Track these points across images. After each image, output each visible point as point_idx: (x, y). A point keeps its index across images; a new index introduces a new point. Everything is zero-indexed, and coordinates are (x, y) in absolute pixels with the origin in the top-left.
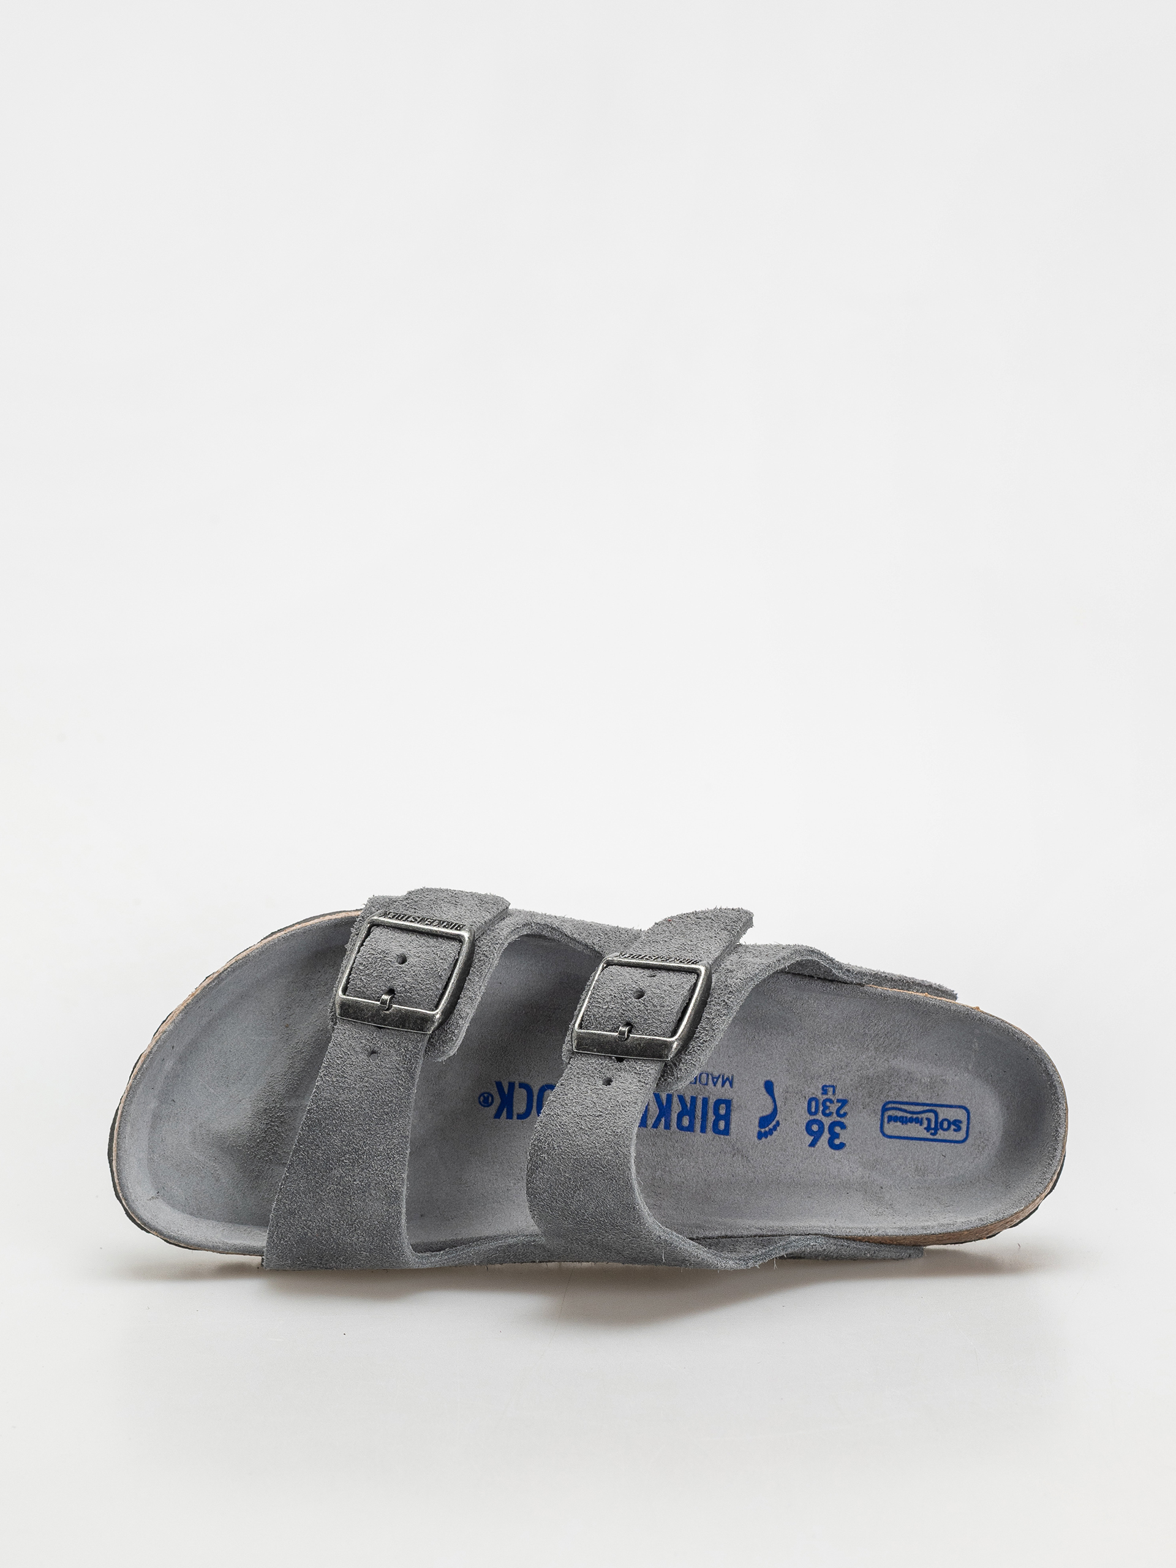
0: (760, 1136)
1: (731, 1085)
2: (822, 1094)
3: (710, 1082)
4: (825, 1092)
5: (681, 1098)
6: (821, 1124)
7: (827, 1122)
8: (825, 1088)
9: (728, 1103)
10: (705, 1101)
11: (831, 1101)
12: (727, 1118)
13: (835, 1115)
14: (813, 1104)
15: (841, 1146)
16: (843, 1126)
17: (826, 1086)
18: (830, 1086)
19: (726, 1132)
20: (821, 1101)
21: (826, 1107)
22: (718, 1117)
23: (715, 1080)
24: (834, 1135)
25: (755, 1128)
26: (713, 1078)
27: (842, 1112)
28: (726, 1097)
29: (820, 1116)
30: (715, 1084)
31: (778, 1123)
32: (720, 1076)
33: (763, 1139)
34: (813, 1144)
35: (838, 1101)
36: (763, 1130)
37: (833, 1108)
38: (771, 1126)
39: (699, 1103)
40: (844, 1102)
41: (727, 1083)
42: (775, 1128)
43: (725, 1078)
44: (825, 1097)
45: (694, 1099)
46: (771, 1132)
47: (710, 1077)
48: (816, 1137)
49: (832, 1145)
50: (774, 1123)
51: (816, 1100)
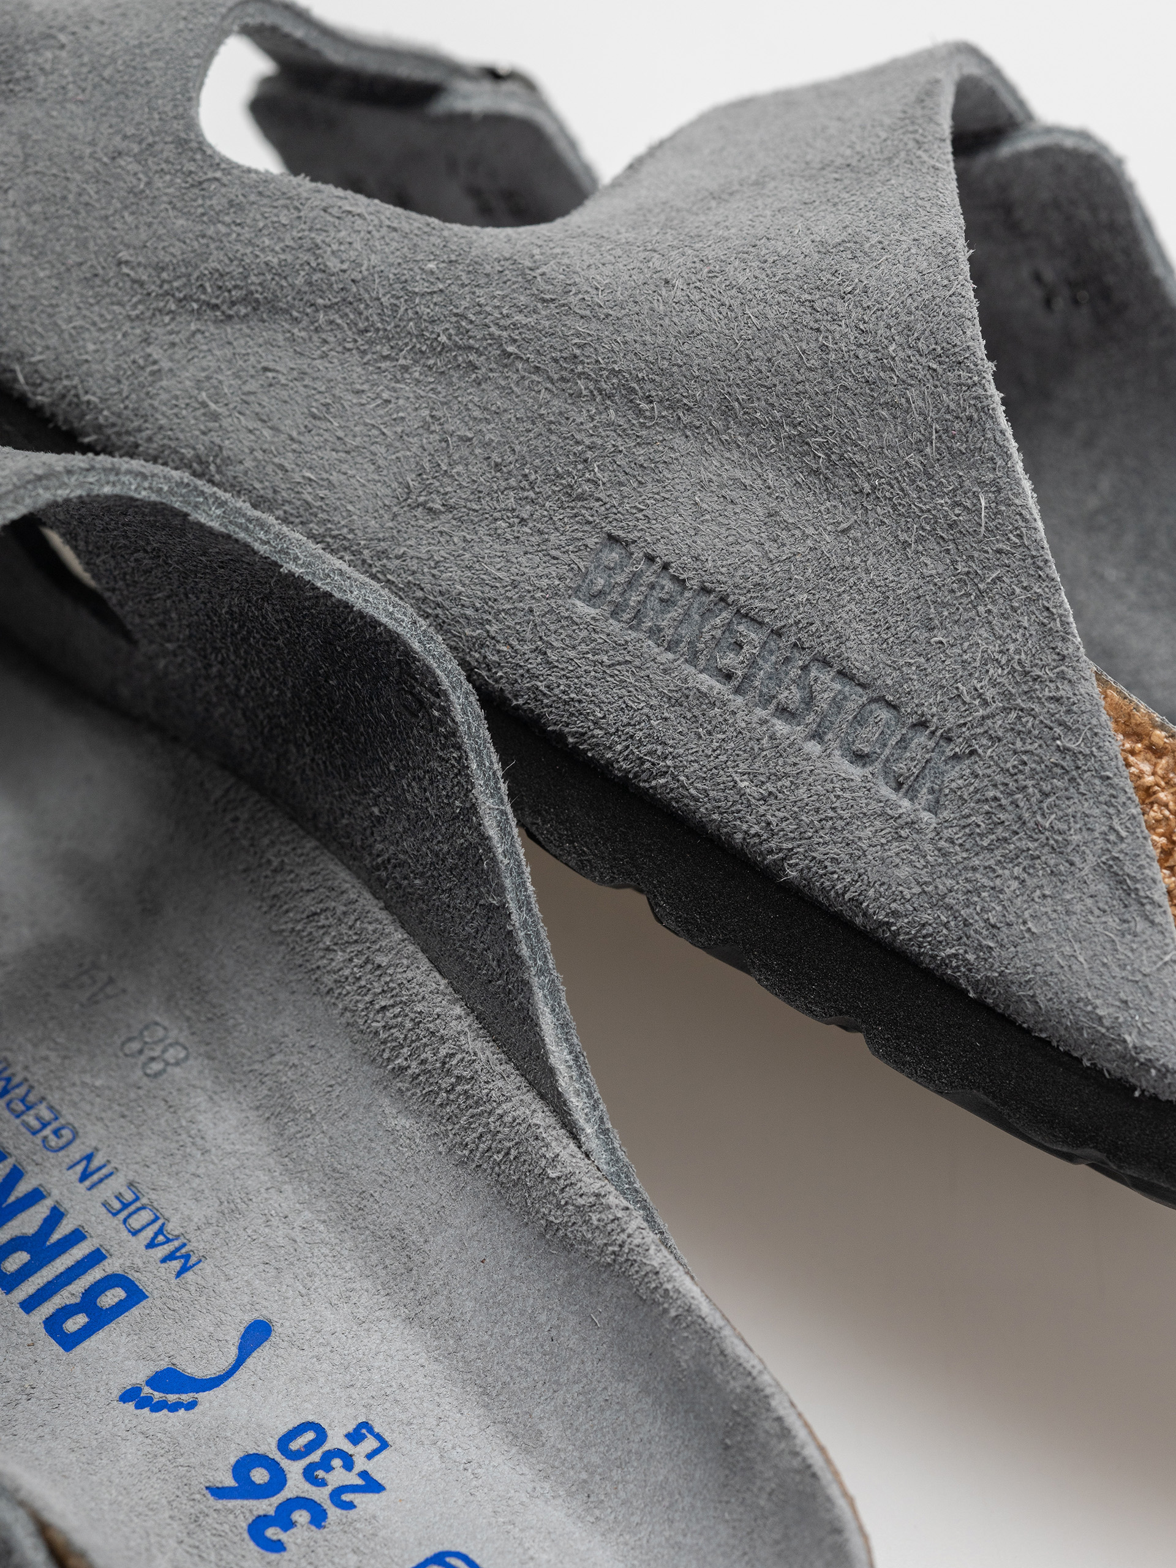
0: (130, 1395)
1: (184, 1270)
2: (348, 1436)
3: (149, 1233)
4: (355, 1437)
5: (56, 1216)
6: (279, 1479)
7: (296, 1485)
8: (364, 1431)
9: (135, 1295)
10: (96, 1257)
11: (348, 1463)
12: (99, 1319)
13: (326, 1491)
14: (310, 1436)
15: (278, 1547)
16: (318, 1517)
17: (371, 1430)
18: (378, 1437)
19: (69, 1342)
20: (327, 1447)
21: (325, 1464)
22: (88, 1302)
23: (161, 1238)
24: (283, 1517)
25: (139, 1374)
26: (160, 1231)
27: (347, 1497)
28: (142, 1280)
29: (294, 1470)
30: (151, 1245)
31: (191, 1405)
32: (177, 1237)
33: (131, 1406)
34: (219, 1492)
35: (364, 1475)
36: (147, 1391)
37: (338, 1477)
38: (172, 1398)
39: (78, 1253)
40: (371, 1485)
41: (176, 1265)
42: (174, 1407)
43: (183, 1251)
44: (347, 1447)
45: (77, 1236)
46: (157, 1407)
47: (156, 1226)
48: (245, 1489)
49: (257, 1529)
50: (186, 1398)
51: (321, 1434)
